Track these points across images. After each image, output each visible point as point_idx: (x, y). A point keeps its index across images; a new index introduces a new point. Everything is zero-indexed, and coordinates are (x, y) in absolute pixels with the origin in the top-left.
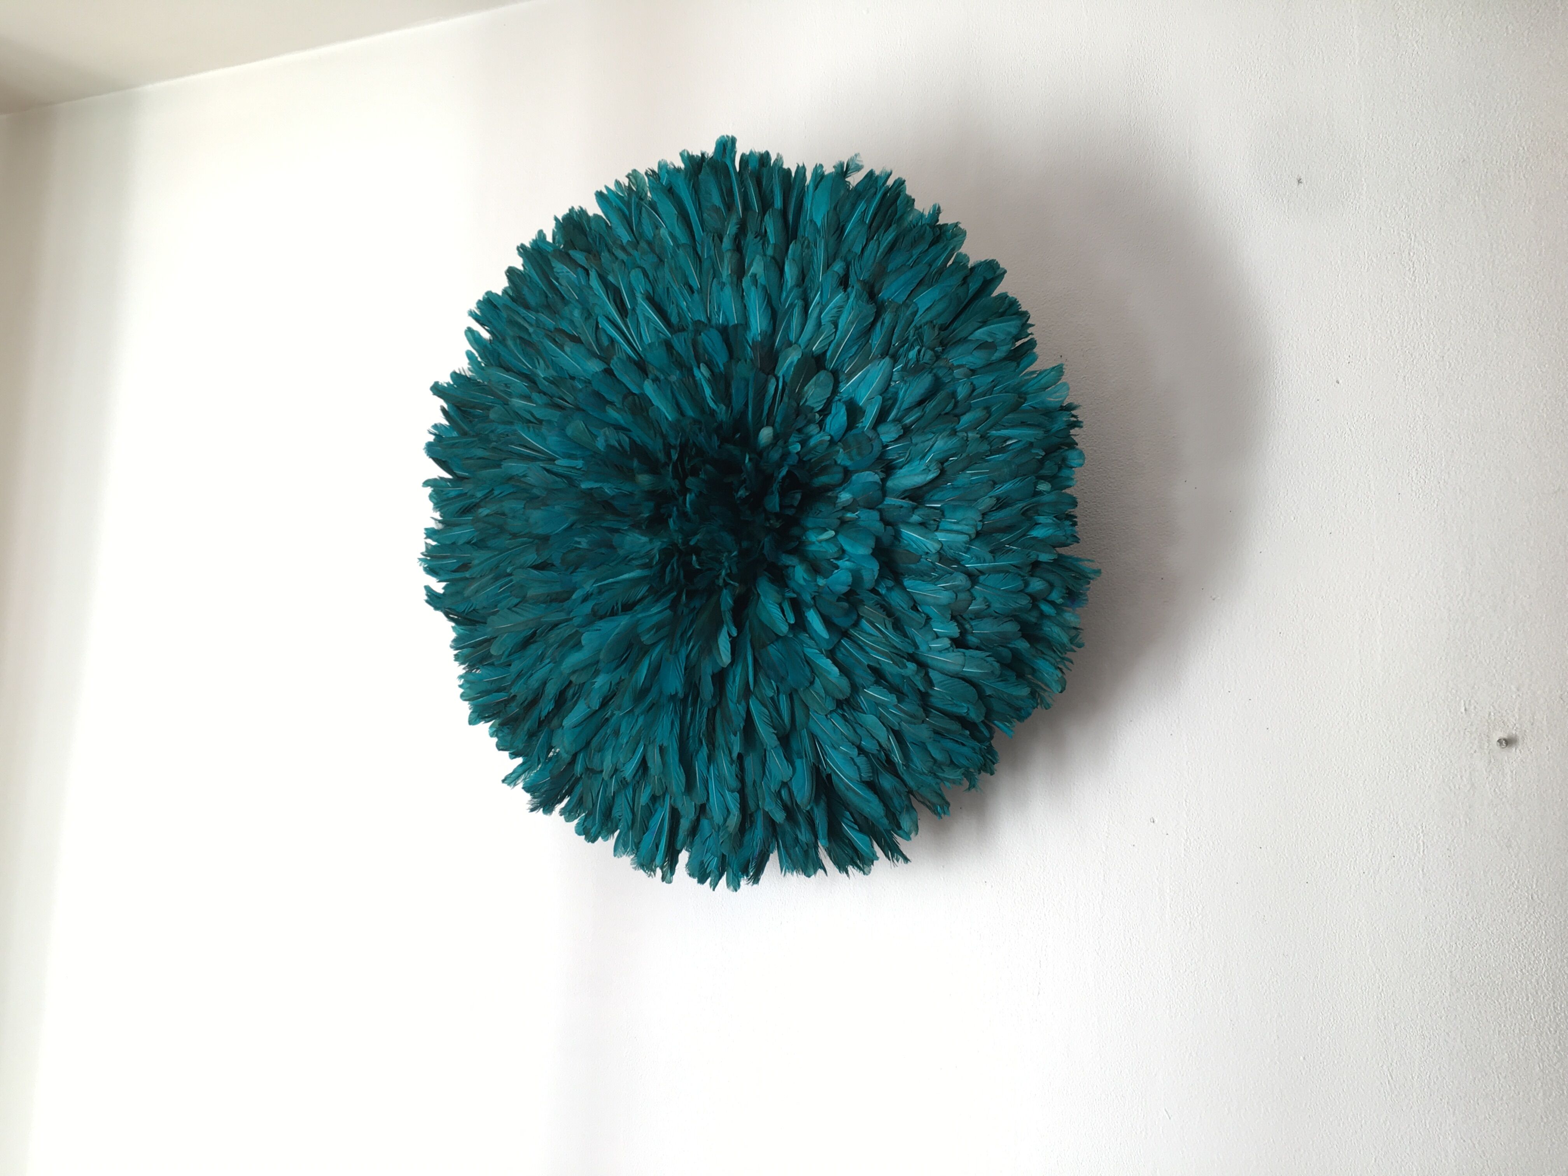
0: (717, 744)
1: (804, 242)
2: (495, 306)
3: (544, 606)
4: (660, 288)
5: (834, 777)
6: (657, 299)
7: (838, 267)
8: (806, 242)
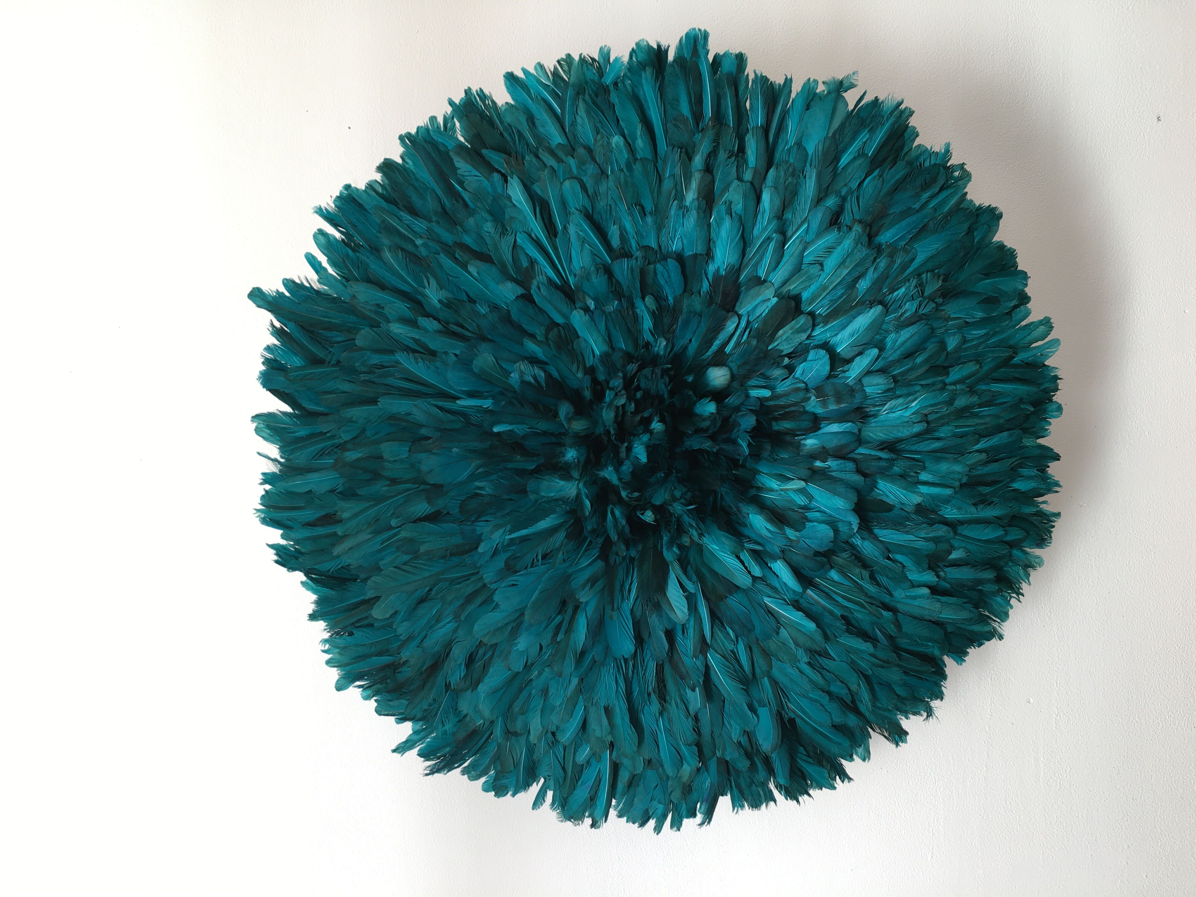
0: (668, 698)
1: (788, 169)
2: (360, 205)
3: (443, 561)
4: (602, 204)
5: (798, 721)
6: (596, 217)
7: (831, 202)
8: (791, 170)
